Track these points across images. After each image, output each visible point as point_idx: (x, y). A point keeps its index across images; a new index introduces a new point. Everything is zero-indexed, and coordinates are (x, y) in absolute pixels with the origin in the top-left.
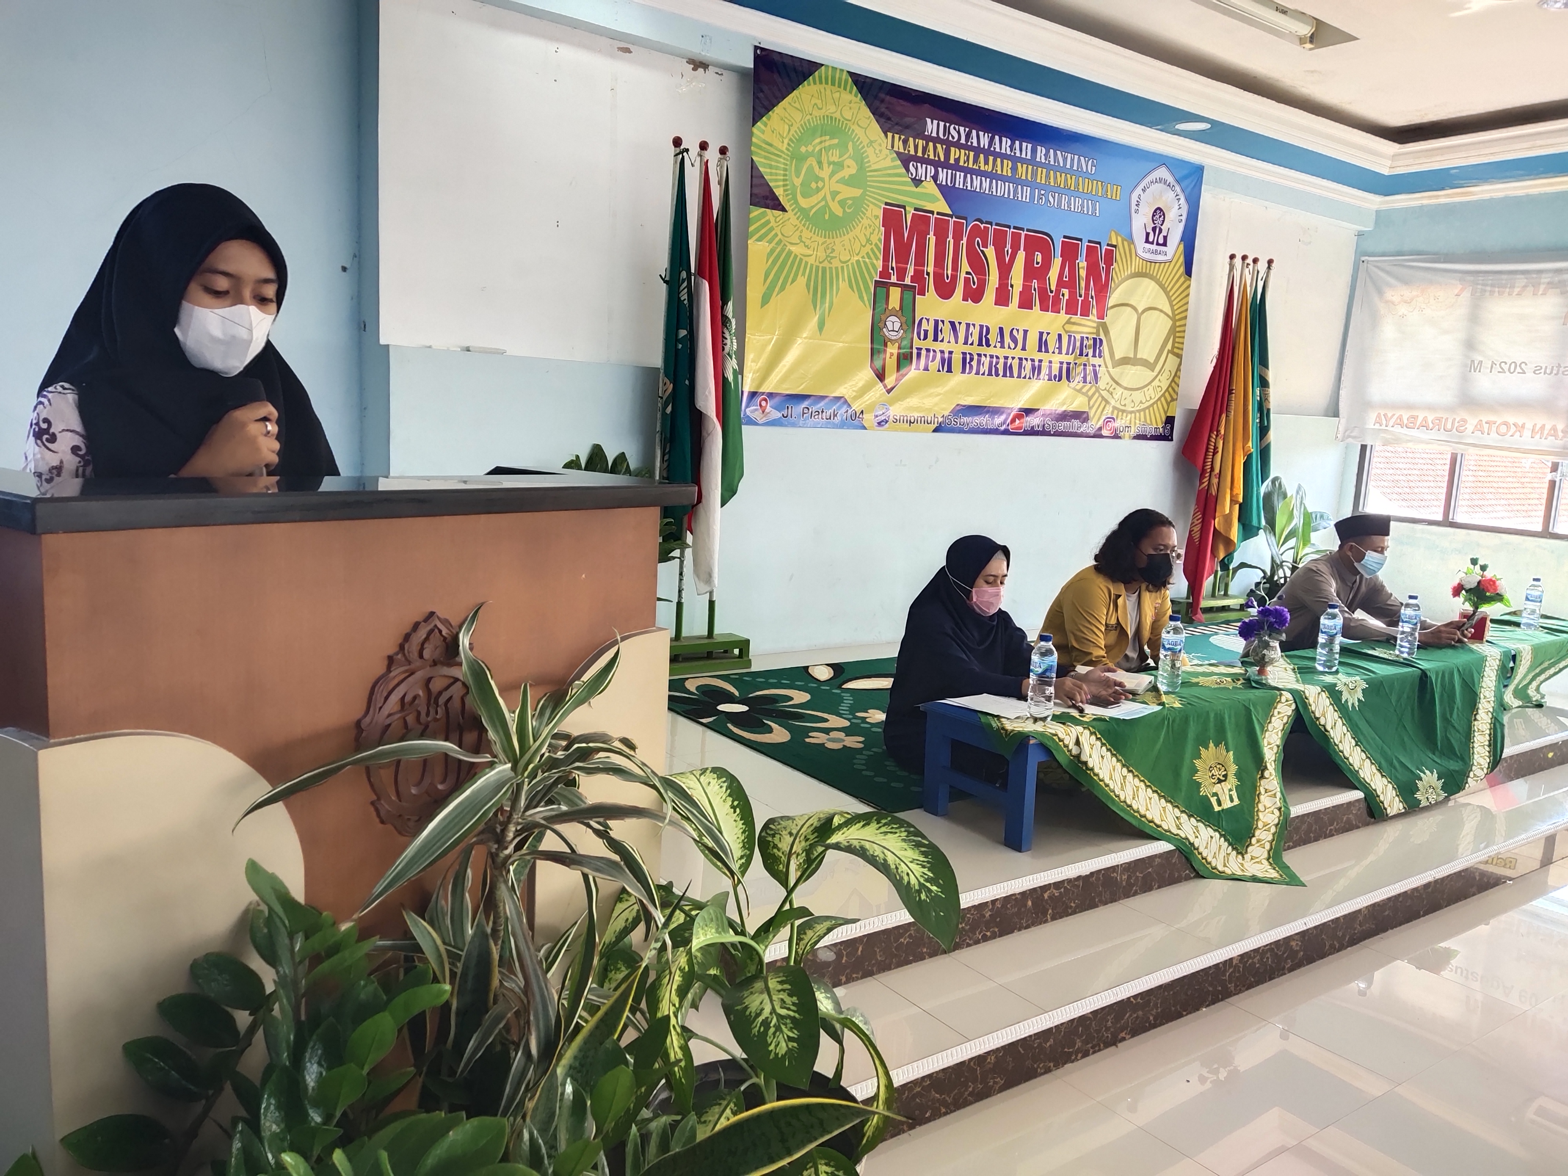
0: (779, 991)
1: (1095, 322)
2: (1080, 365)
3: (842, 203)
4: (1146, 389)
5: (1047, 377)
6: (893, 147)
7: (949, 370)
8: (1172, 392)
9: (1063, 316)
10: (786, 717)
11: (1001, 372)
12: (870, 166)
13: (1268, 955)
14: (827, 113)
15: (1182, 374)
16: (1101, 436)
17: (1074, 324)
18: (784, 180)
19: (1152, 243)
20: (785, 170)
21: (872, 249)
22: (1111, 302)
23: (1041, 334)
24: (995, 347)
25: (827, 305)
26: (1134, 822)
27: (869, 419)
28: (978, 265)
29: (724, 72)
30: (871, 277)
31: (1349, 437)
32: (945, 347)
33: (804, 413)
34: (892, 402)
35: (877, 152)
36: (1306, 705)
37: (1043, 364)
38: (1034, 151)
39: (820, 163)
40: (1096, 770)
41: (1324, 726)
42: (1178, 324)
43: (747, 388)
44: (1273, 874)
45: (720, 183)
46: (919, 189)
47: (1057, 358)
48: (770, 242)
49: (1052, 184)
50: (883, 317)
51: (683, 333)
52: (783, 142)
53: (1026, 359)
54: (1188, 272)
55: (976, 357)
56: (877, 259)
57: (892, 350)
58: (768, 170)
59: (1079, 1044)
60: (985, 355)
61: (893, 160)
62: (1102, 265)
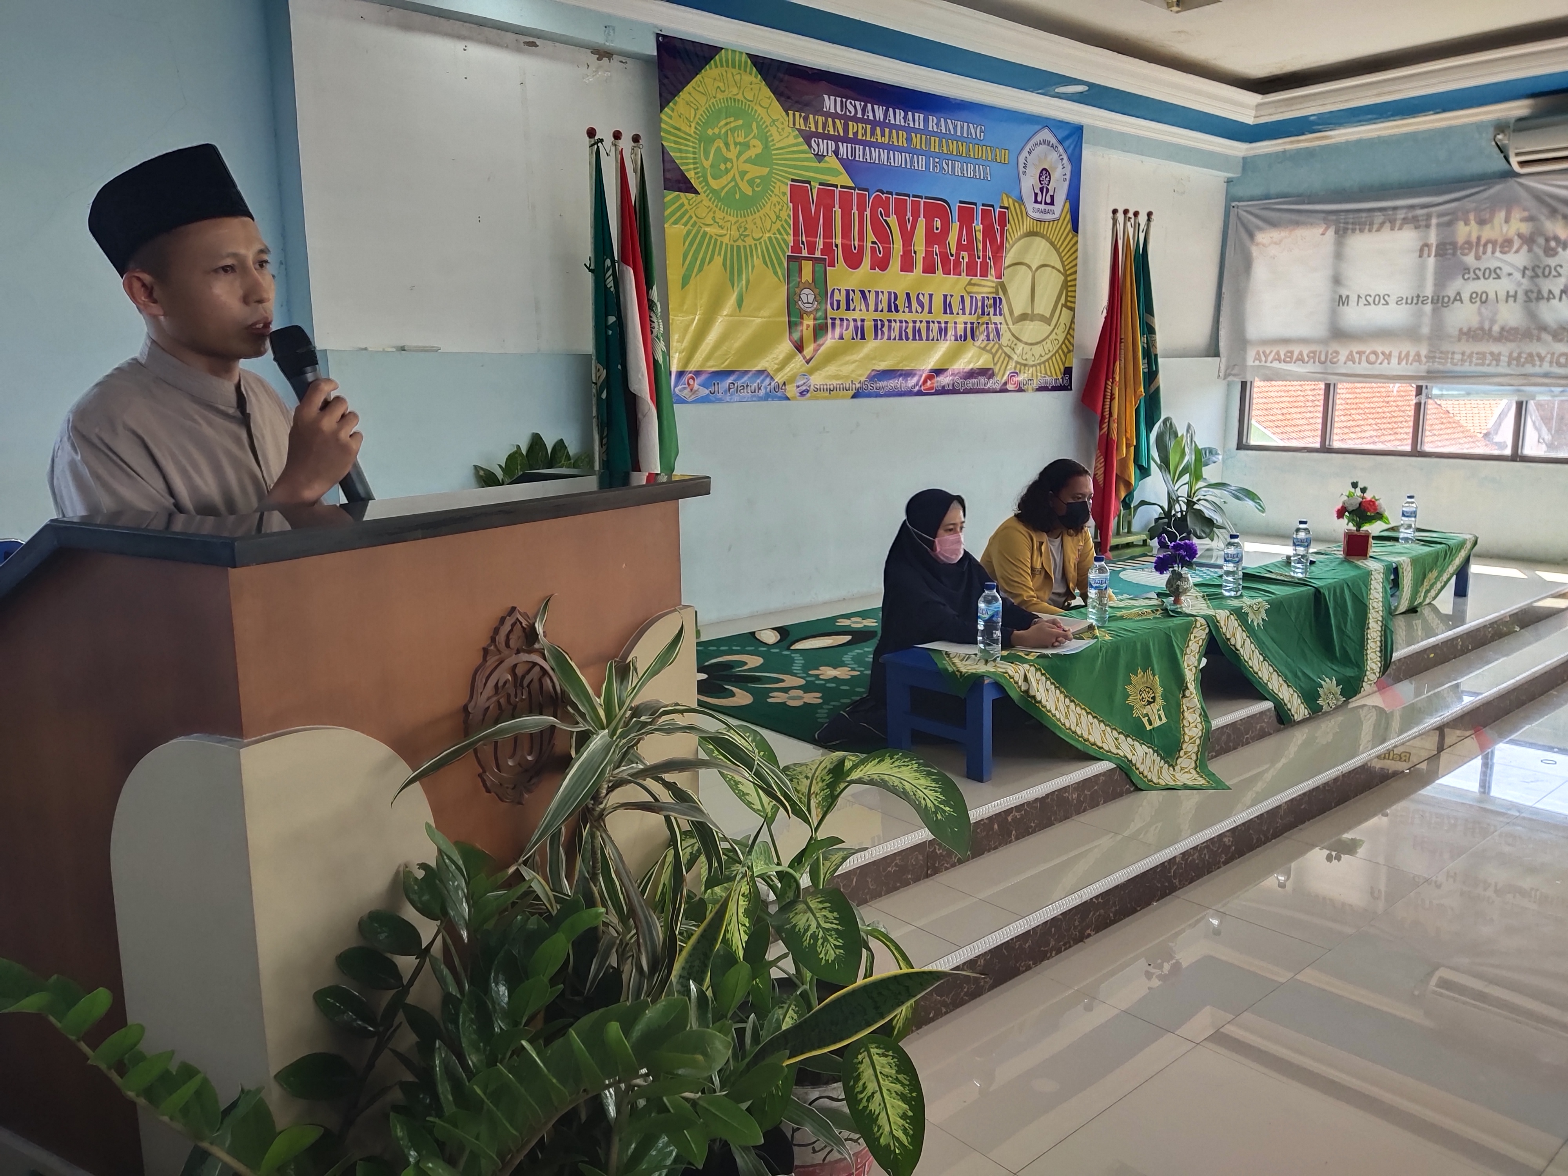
0: (821, 909)
1: (993, 282)
2: (983, 324)
3: (751, 182)
4: (1044, 343)
5: (953, 338)
6: (794, 124)
7: (863, 338)
8: (1068, 344)
9: (965, 279)
10: (744, 681)
11: (911, 336)
12: (774, 145)
13: (1206, 851)
14: (730, 95)
15: (1076, 327)
16: (1006, 391)
17: (974, 285)
18: (695, 163)
19: (1041, 203)
20: (694, 153)
21: (782, 226)
22: (1007, 261)
23: (945, 296)
24: (904, 312)
25: (744, 282)
26: (1079, 747)
27: (791, 390)
28: (883, 234)
29: (629, 60)
30: (784, 252)
31: (1230, 375)
32: (857, 315)
33: (730, 389)
34: (811, 372)
35: (780, 130)
36: (1218, 628)
37: (949, 325)
38: (926, 121)
39: (727, 144)
40: (1044, 702)
41: (1234, 646)
42: (1069, 279)
43: (674, 369)
44: (1201, 781)
45: (635, 171)
46: (822, 165)
47: (961, 319)
48: (685, 224)
49: (945, 152)
50: (798, 290)
51: (612, 319)
52: (690, 126)
53: (933, 322)
54: (1075, 228)
55: (886, 323)
56: (788, 234)
57: (809, 322)
58: (678, 155)
59: (1052, 943)
60: (895, 321)
61: (795, 137)
62: (997, 227)
